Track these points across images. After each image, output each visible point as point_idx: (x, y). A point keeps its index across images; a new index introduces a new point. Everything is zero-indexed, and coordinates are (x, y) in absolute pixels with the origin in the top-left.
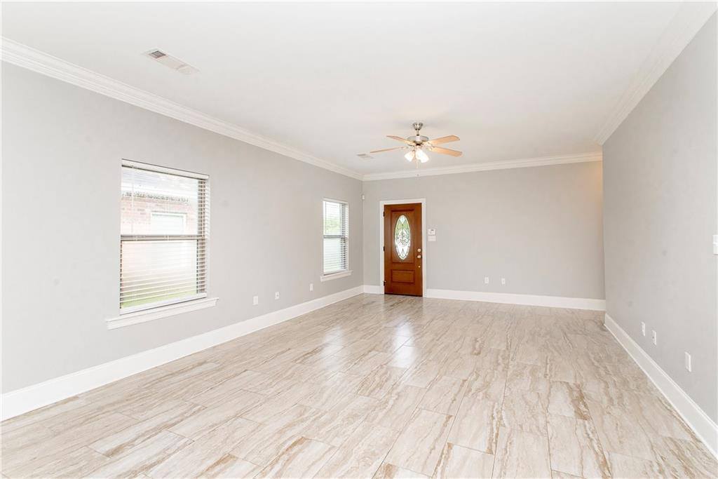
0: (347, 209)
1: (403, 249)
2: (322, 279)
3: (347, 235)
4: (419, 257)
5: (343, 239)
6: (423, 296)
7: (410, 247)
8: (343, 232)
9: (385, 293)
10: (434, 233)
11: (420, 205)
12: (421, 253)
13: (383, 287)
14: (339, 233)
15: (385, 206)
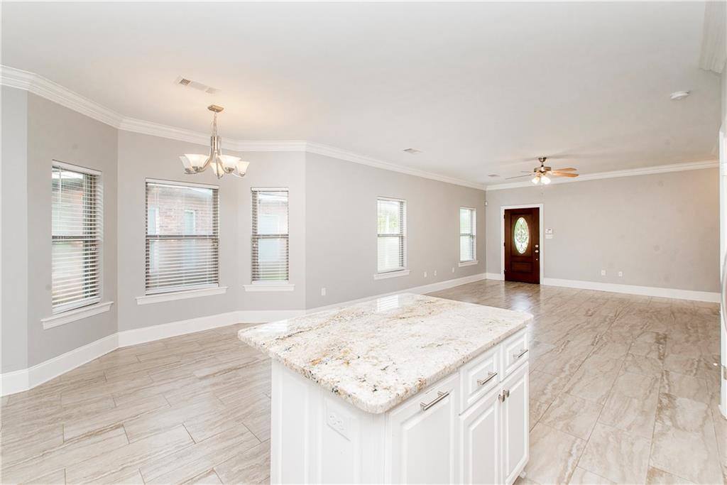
0: (475, 213)
1: (522, 246)
2: (460, 265)
3: (474, 234)
4: (537, 251)
5: (472, 236)
6: (541, 283)
7: (529, 244)
8: (471, 230)
9: (506, 280)
10: (550, 232)
11: (538, 209)
12: (538, 249)
13: (504, 275)
14: (469, 232)
15: (505, 210)
